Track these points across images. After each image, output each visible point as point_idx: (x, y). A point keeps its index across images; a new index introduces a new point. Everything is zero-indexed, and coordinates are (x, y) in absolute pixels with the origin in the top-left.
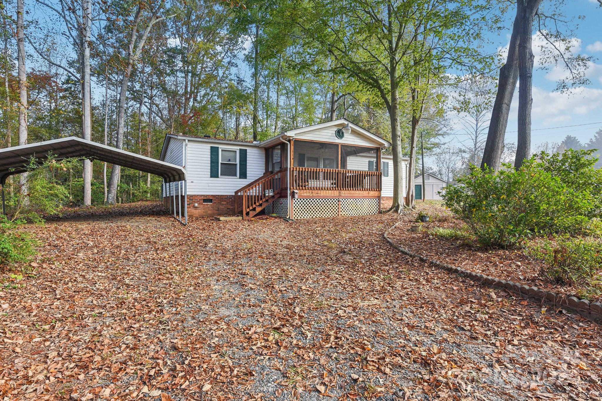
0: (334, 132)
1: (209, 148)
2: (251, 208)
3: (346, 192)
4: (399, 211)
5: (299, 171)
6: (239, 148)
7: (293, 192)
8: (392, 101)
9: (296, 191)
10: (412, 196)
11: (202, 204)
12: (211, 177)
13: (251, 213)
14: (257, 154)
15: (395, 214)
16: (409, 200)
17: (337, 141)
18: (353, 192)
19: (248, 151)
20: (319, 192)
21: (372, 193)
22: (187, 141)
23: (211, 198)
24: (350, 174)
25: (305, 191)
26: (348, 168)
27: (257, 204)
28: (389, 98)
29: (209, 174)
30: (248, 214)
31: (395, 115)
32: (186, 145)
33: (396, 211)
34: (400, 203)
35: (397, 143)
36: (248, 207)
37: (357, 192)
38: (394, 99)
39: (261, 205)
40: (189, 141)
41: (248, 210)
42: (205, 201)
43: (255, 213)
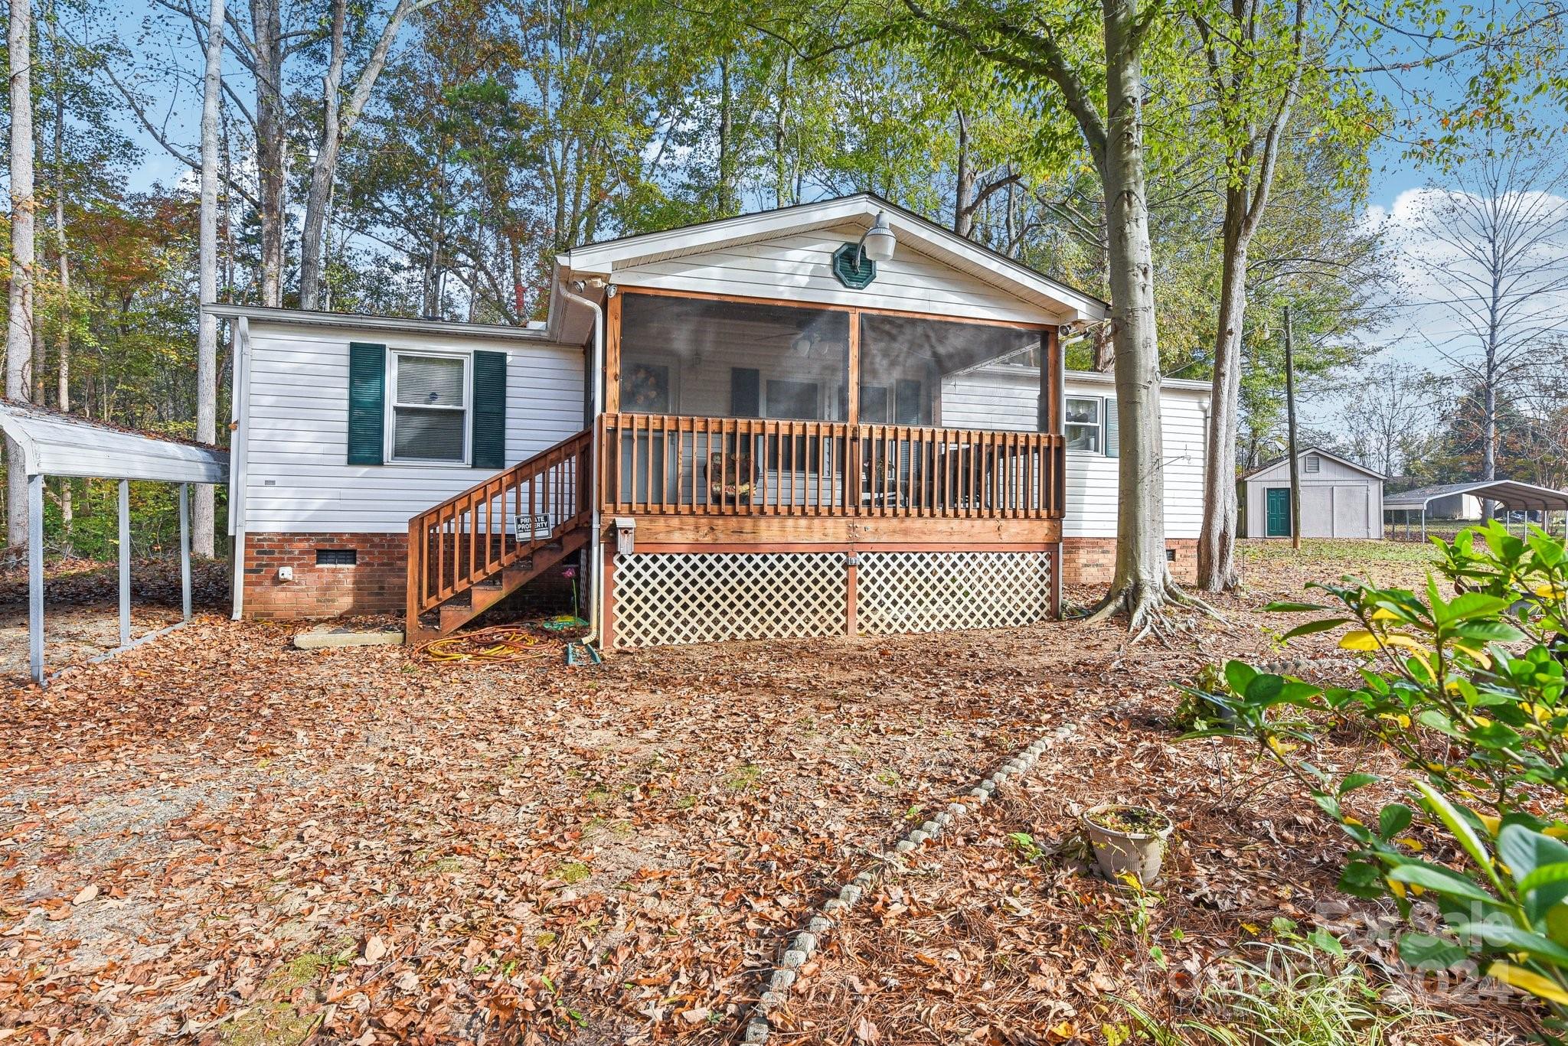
0: (828, 260)
1: (346, 350)
2: (446, 594)
3: (883, 524)
4: (1137, 617)
5: (733, 436)
6: (470, 348)
7: (613, 529)
8: (1112, 114)
9: (622, 522)
10: (1224, 537)
11: (312, 570)
12: (352, 461)
13: (447, 612)
14: (548, 373)
15: (1116, 630)
16: (1210, 557)
17: (843, 296)
18: (919, 524)
19: (509, 359)
20: (748, 524)
21: (1015, 530)
22: (243, 323)
23: (351, 546)
24: (952, 447)
25: (675, 522)
26: (944, 424)
27: (477, 576)
28: (1098, 107)
29: (344, 449)
30: (431, 618)
31: (1126, 177)
32: (245, 339)
33: (1123, 616)
34: (1145, 576)
35: (1131, 302)
36: (433, 591)
37: (942, 525)
38: (1119, 103)
39: (494, 580)
40: (253, 322)
41: (431, 603)
42: (323, 555)
43: (467, 615)
